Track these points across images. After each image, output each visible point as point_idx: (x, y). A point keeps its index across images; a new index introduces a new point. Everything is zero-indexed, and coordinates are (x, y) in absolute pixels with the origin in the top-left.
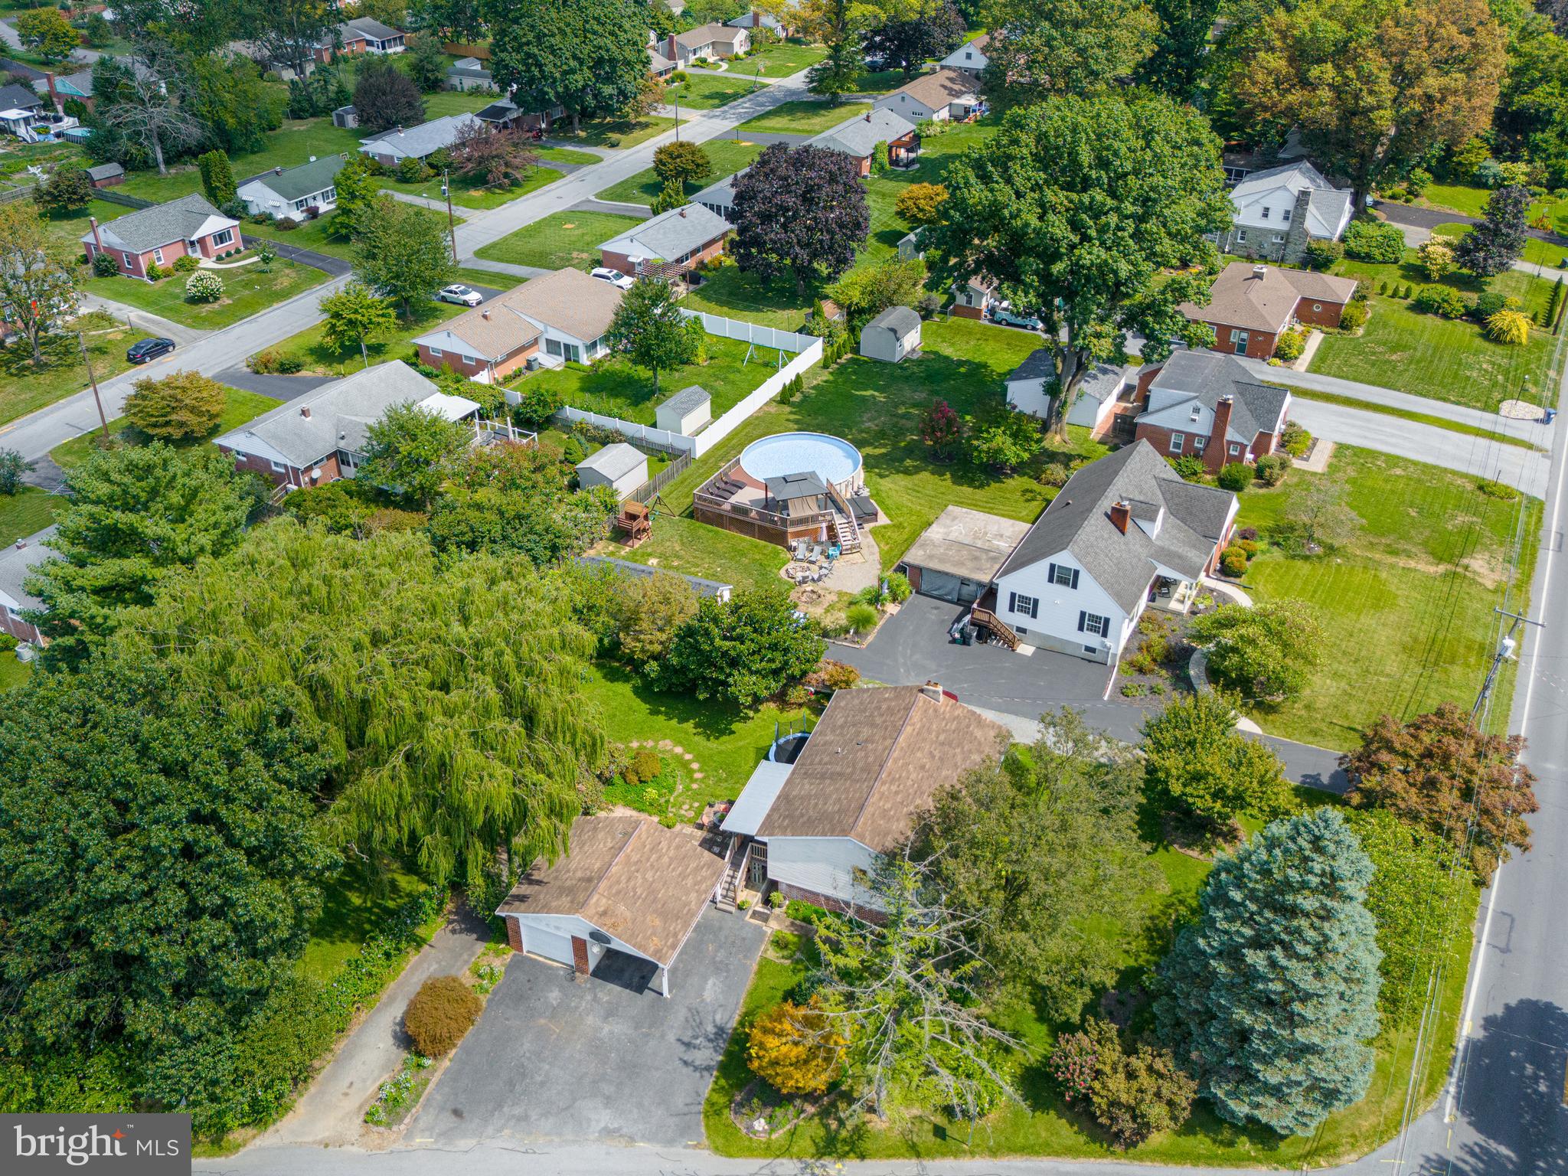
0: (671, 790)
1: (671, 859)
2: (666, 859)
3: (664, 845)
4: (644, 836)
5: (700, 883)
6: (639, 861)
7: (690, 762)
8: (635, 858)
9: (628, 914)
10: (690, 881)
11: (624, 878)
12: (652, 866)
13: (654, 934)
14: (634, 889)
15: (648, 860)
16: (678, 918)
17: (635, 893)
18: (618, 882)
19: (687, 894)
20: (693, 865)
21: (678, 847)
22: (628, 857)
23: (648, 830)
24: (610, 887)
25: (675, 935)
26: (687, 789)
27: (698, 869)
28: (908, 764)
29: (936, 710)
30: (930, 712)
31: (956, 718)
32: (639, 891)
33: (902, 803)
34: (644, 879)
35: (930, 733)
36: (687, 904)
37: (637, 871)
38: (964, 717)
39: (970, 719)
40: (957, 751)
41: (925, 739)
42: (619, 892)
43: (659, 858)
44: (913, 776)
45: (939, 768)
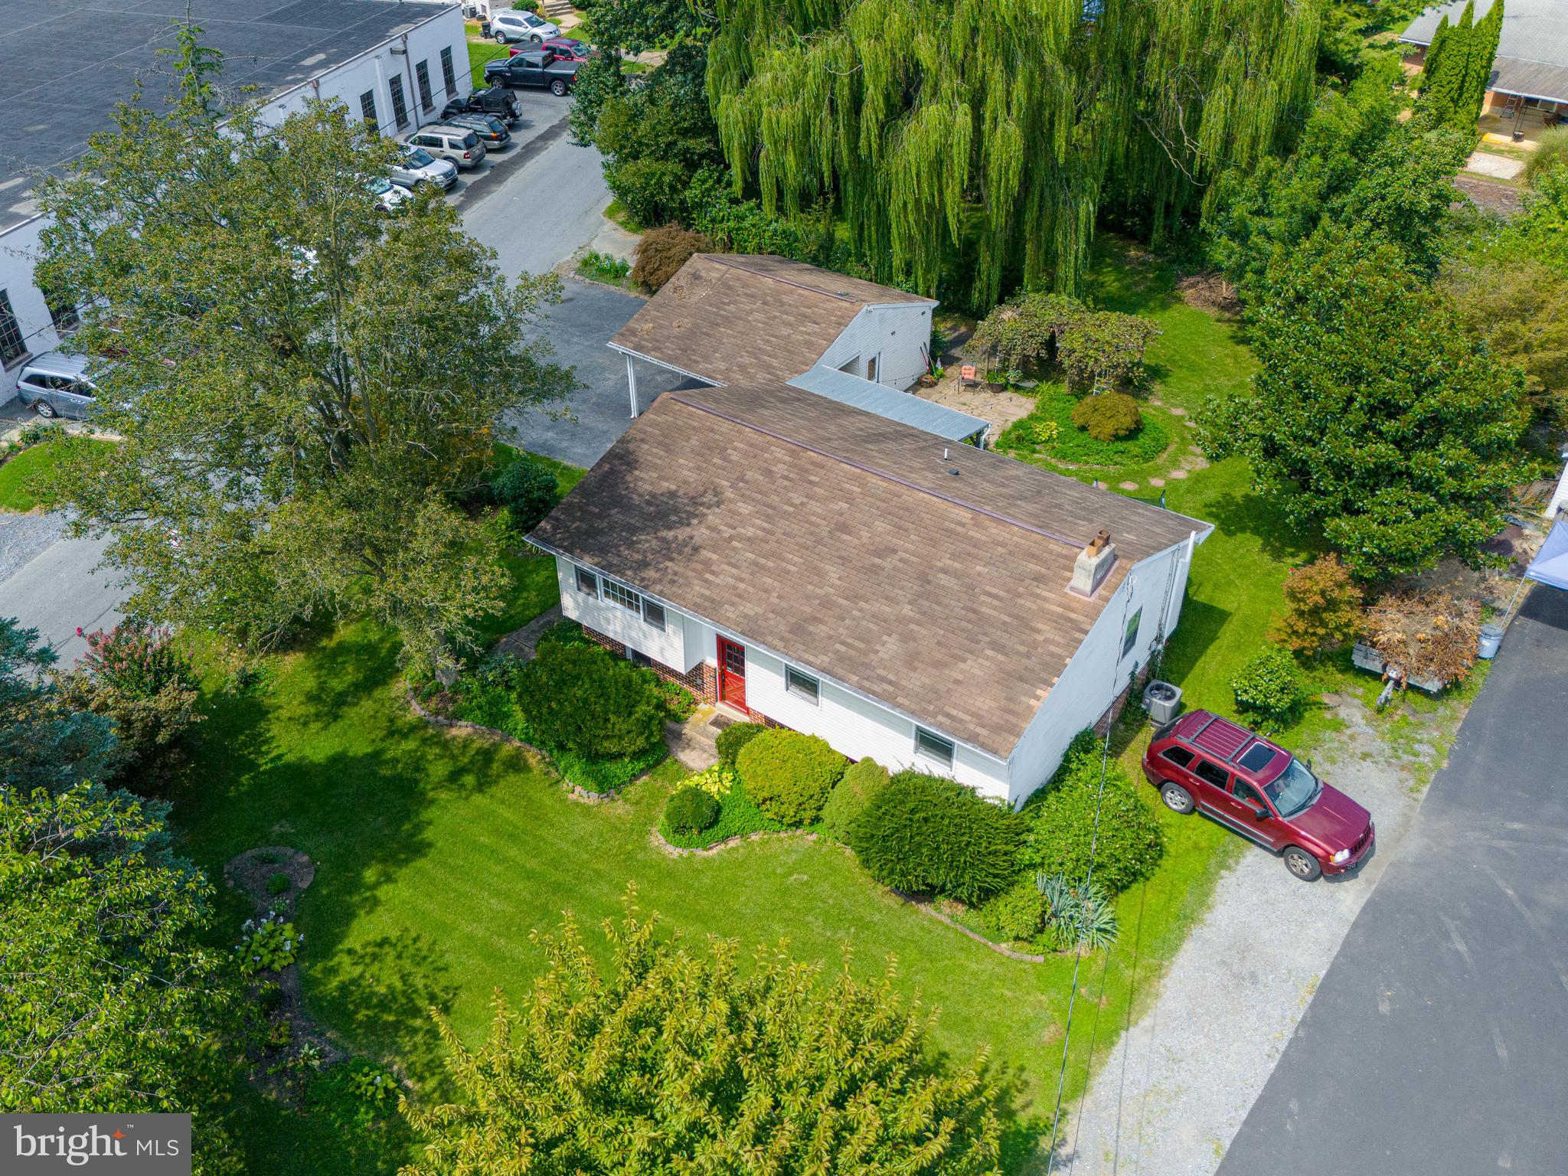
0: (1061, 455)
1: (789, 335)
2: (785, 331)
3: (813, 327)
4: (828, 305)
5: (743, 369)
6: (782, 305)
7: (1142, 481)
8: (786, 299)
9: (694, 299)
10: (746, 360)
11: (751, 291)
12: (775, 317)
13: (660, 326)
14: (736, 302)
15: (786, 313)
16: (685, 351)
17: (728, 304)
18: (745, 286)
19: (724, 358)
20: (775, 362)
21: (810, 344)
22: (791, 292)
23: (839, 309)
24: (738, 279)
25: (657, 350)
27: (768, 367)
28: (850, 499)
29: (1039, 579)
30: (1033, 567)
31: (1023, 624)
32: (732, 307)
33: (742, 479)
34: (752, 311)
35: (954, 556)
36: (706, 359)
37: (764, 303)
38: (1034, 645)
39: (1028, 656)
40: (907, 610)
41: (933, 543)
42: (729, 288)
43: (790, 325)
44: (814, 506)
45: (845, 561)
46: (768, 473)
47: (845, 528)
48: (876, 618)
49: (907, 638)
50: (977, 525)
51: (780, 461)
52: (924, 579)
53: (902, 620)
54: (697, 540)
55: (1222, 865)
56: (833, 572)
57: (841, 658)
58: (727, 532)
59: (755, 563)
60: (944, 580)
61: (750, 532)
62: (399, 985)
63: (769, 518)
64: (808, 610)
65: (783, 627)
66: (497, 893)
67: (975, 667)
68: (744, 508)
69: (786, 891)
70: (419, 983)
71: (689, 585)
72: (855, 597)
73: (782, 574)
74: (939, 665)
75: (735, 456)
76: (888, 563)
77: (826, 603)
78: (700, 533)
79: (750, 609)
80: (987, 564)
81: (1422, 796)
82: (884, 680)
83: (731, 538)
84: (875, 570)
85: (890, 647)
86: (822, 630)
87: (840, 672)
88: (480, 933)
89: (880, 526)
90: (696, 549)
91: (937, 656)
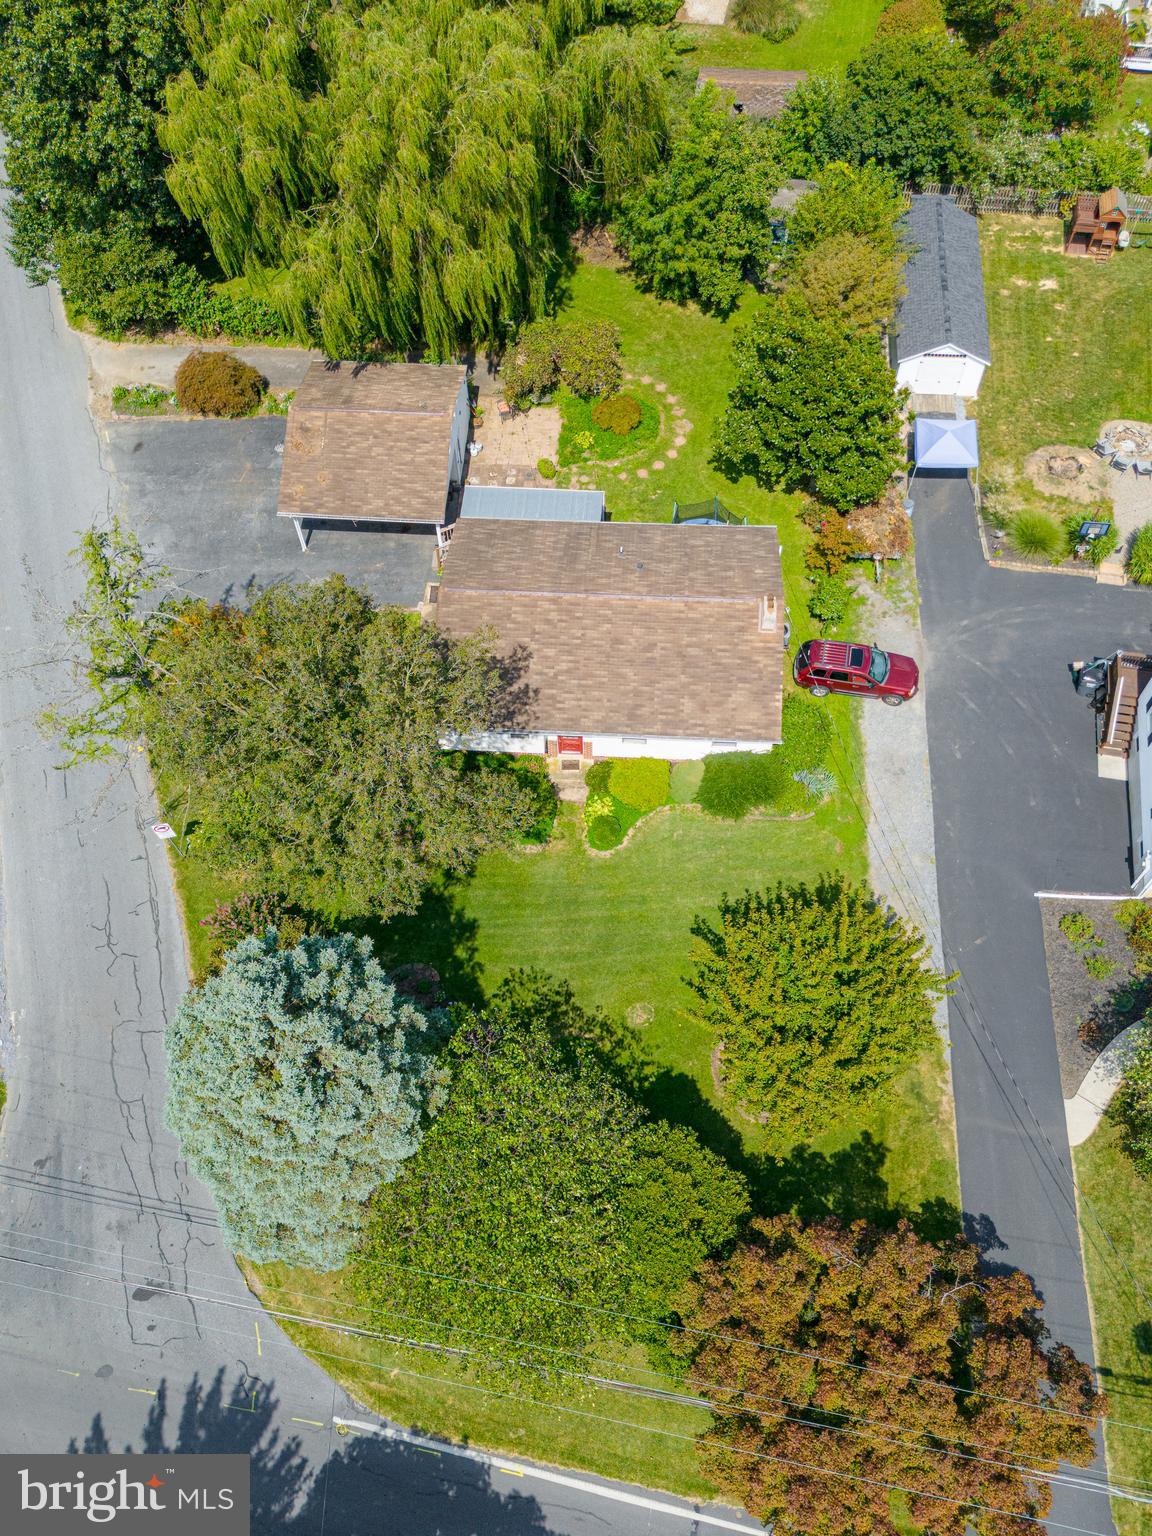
0: (605, 456)
1: (413, 460)
2: (408, 457)
3: (426, 447)
4: (425, 423)
5: (398, 501)
6: (390, 434)
7: (664, 457)
8: (389, 427)
9: (318, 452)
10: (395, 492)
11: (358, 429)
12: (392, 447)
13: (308, 485)
14: (352, 443)
15: (398, 440)
16: (343, 500)
17: (348, 446)
18: (350, 426)
19: (377, 496)
20: (418, 487)
21: (433, 463)
22: (389, 420)
23: (435, 424)
24: (341, 421)
25: (320, 506)
26: (616, 471)
27: (416, 493)
28: (609, 621)
29: (742, 630)
30: (734, 624)
31: (748, 661)
32: (352, 449)
33: (534, 632)
34: (370, 448)
35: (690, 634)
36: (365, 501)
37: (376, 437)
38: (760, 671)
39: (761, 679)
40: (683, 678)
41: (673, 630)
42: (339, 431)
43: (406, 450)
44: (591, 634)
45: (631, 662)
46: (548, 622)
47: (617, 641)
48: (671, 690)
49: (693, 695)
50: (691, 608)
51: (550, 611)
52: (681, 655)
53: (684, 686)
54: (533, 686)
55: (857, 718)
56: (629, 672)
57: (667, 723)
58: (551, 672)
59: (580, 686)
60: (693, 651)
61: (564, 666)
62: (537, 998)
63: (569, 653)
64: (629, 702)
65: (624, 719)
66: (541, 925)
67: (739, 696)
68: (551, 652)
69: (677, 844)
70: (545, 990)
71: (551, 716)
72: (651, 683)
73: (601, 686)
74: (719, 704)
75: (520, 618)
76: (657, 653)
77: (637, 693)
78: (531, 678)
79: (597, 715)
80: (710, 632)
81: (919, 626)
82: (696, 725)
83: (556, 675)
84: (650, 661)
85: (688, 705)
86: (645, 711)
87: (669, 731)
88: (552, 949)
89: (637, 631)
90: (536, 692)
91: (715, 699)
